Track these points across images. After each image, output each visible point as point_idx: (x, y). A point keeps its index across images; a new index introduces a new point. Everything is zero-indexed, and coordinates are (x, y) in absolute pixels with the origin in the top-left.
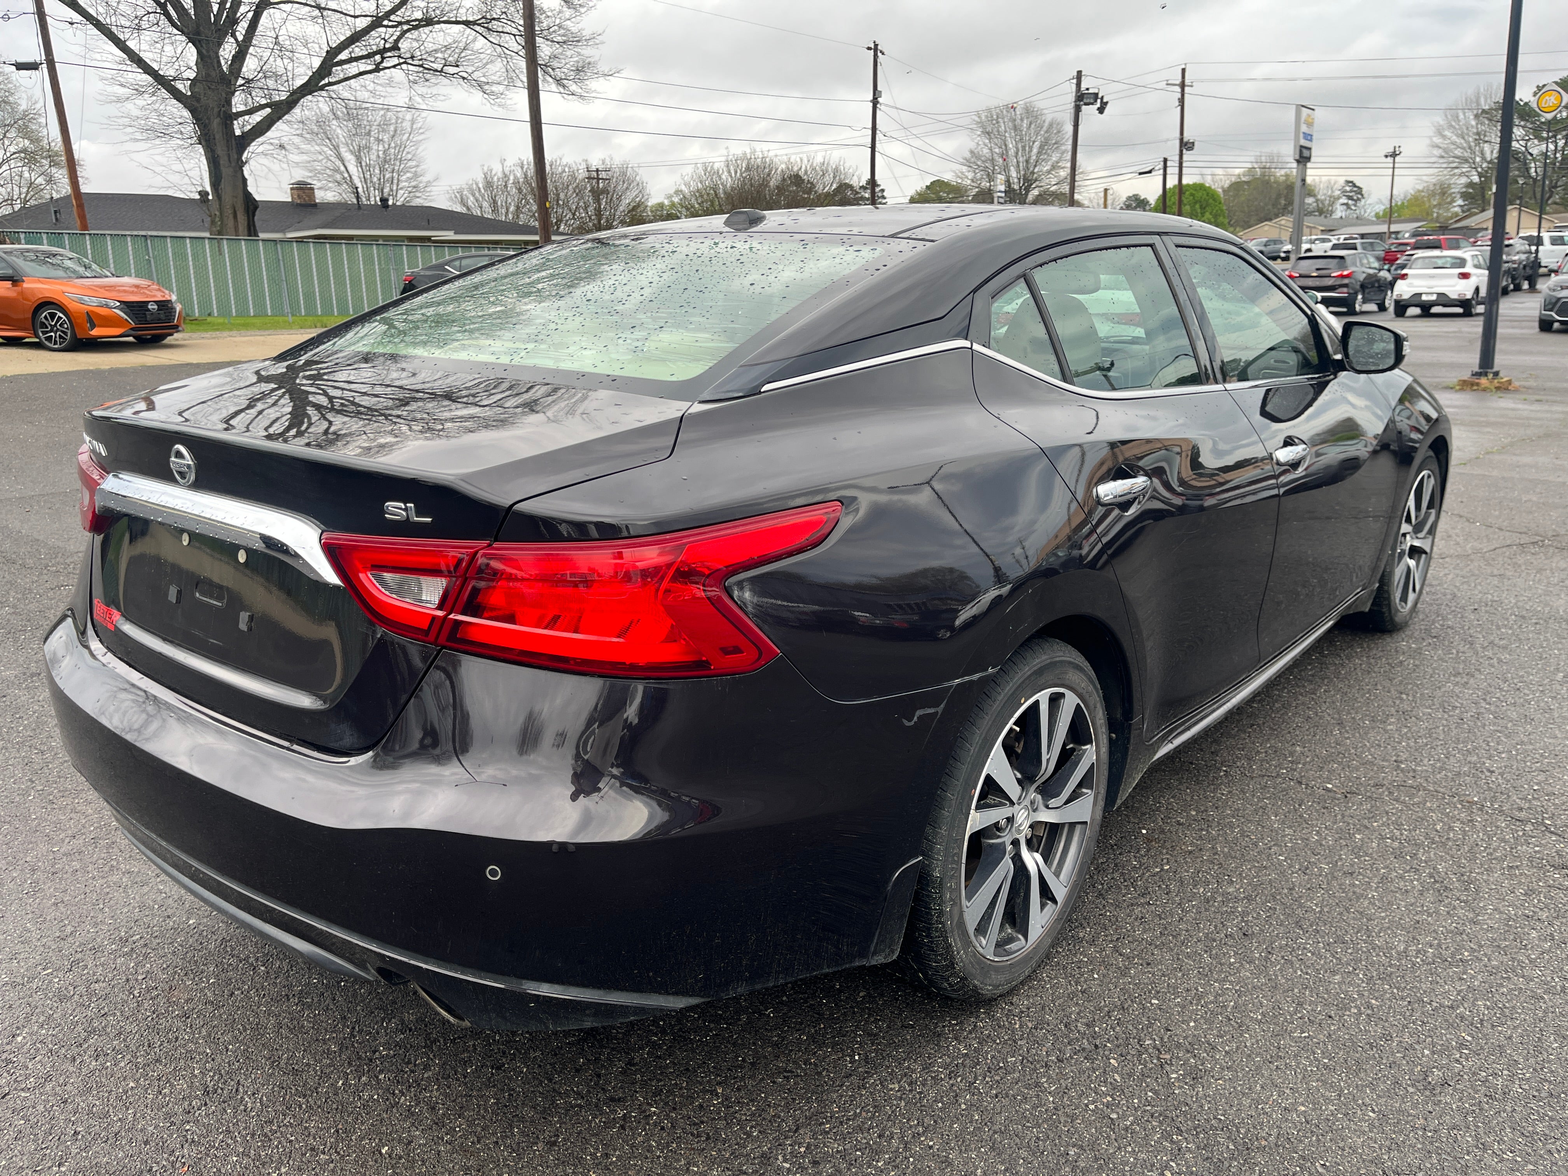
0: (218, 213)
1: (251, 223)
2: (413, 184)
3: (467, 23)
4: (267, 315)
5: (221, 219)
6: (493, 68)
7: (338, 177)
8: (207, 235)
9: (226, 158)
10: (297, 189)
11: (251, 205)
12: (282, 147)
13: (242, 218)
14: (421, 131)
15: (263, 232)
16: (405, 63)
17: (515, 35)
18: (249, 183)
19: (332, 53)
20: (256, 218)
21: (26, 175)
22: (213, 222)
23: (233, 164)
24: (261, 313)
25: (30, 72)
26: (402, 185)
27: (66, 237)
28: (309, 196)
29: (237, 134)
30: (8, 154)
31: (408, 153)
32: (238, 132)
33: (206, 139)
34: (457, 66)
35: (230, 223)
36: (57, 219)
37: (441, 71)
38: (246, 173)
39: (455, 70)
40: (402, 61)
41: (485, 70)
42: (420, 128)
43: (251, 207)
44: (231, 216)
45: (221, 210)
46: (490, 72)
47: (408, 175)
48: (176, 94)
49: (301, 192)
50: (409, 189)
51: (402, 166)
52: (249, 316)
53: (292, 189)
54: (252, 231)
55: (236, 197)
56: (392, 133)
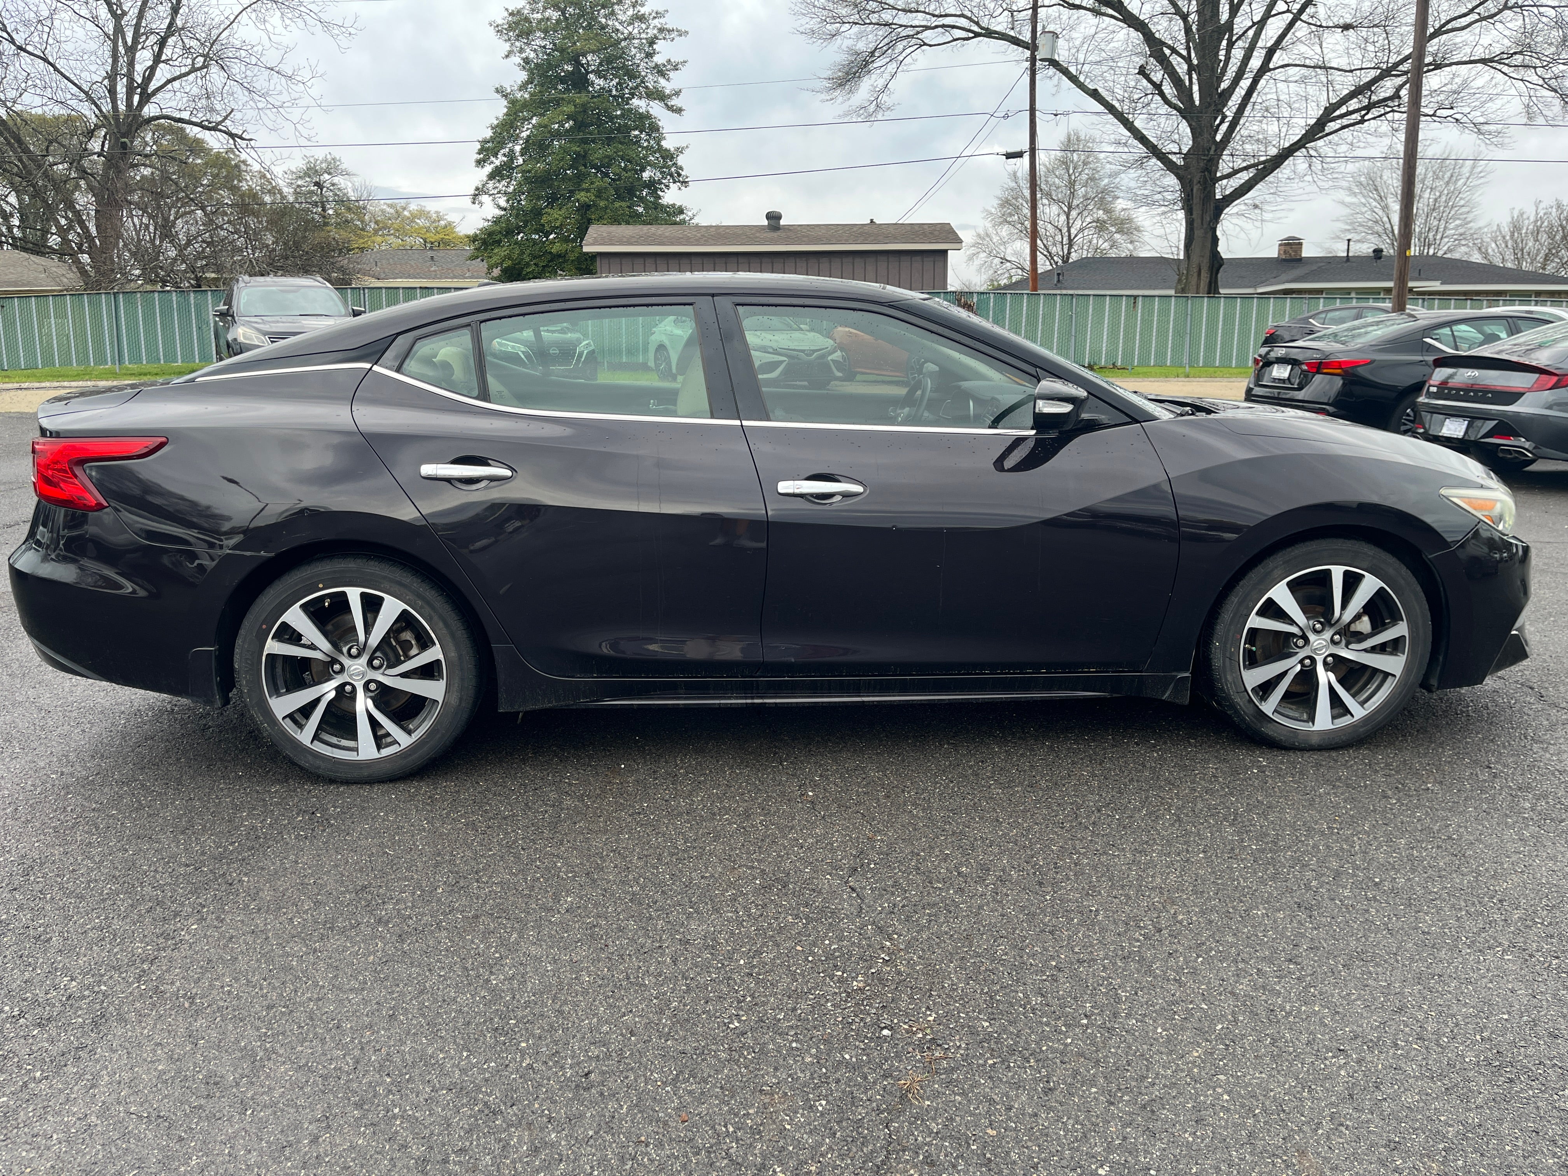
0: (1185, 272)
1: (1213, 280)
2: (1461, 230)
3: (1484, 61)
4: (1166, 366)
5: (1187, 279)
6: (1494, 106)
7: (1379, 229)
8: (1172, 292)
9: (1199, 221)
10: (1285, 244)
11: (1216, 262)
12: (1256, 206)
13: (1205, 276)
14: (1482, 174)
15: (1225, 287)
16: (1393, 111)
17: (1535, 68)
18: (1220, 243)
19: (1330, 109)
20: (1219, 275)
21: (1095, 241)
22: (1180, 281)
23: (1205, 226)
24: (1160, 364)
25: (1015, 160)
26: (1448, 232)
27: (1009, 296)
28: (1295, 251)
29: (1217, 197)
30: (1084, 224)
31: (1461, 199)
32: (1218, 196)
33: (1188, 206)
34: (1452, 108)
35: (1194, 280)
36: (1059, 281)
37: (1434, 115)
38: (1219, 233)
39: (1450, 112)
40: (1388, 109)
41: (1483, 109)
42: (1481, 172)
43: (1216, 266)
44: (1195, 275)
45: (1188, 269)
46: (1490, 111)
47: (1458, 222)
48: (1170, 166)
49: (1288, 248)
50: (1455, 237)
51: (1453, 212)
52: (1149, 366)
53: (1280, 245)
54: (1213, 289)
55: (1203, 257)
56: (1447, 180)
